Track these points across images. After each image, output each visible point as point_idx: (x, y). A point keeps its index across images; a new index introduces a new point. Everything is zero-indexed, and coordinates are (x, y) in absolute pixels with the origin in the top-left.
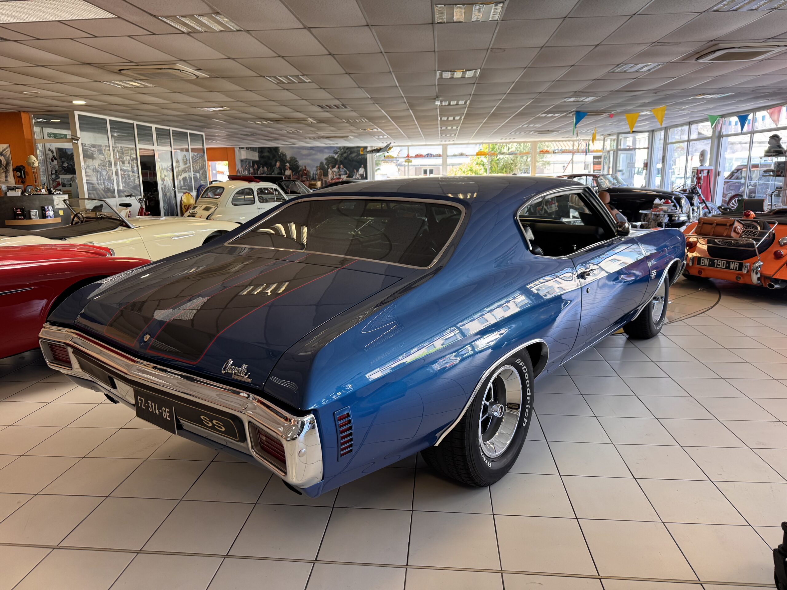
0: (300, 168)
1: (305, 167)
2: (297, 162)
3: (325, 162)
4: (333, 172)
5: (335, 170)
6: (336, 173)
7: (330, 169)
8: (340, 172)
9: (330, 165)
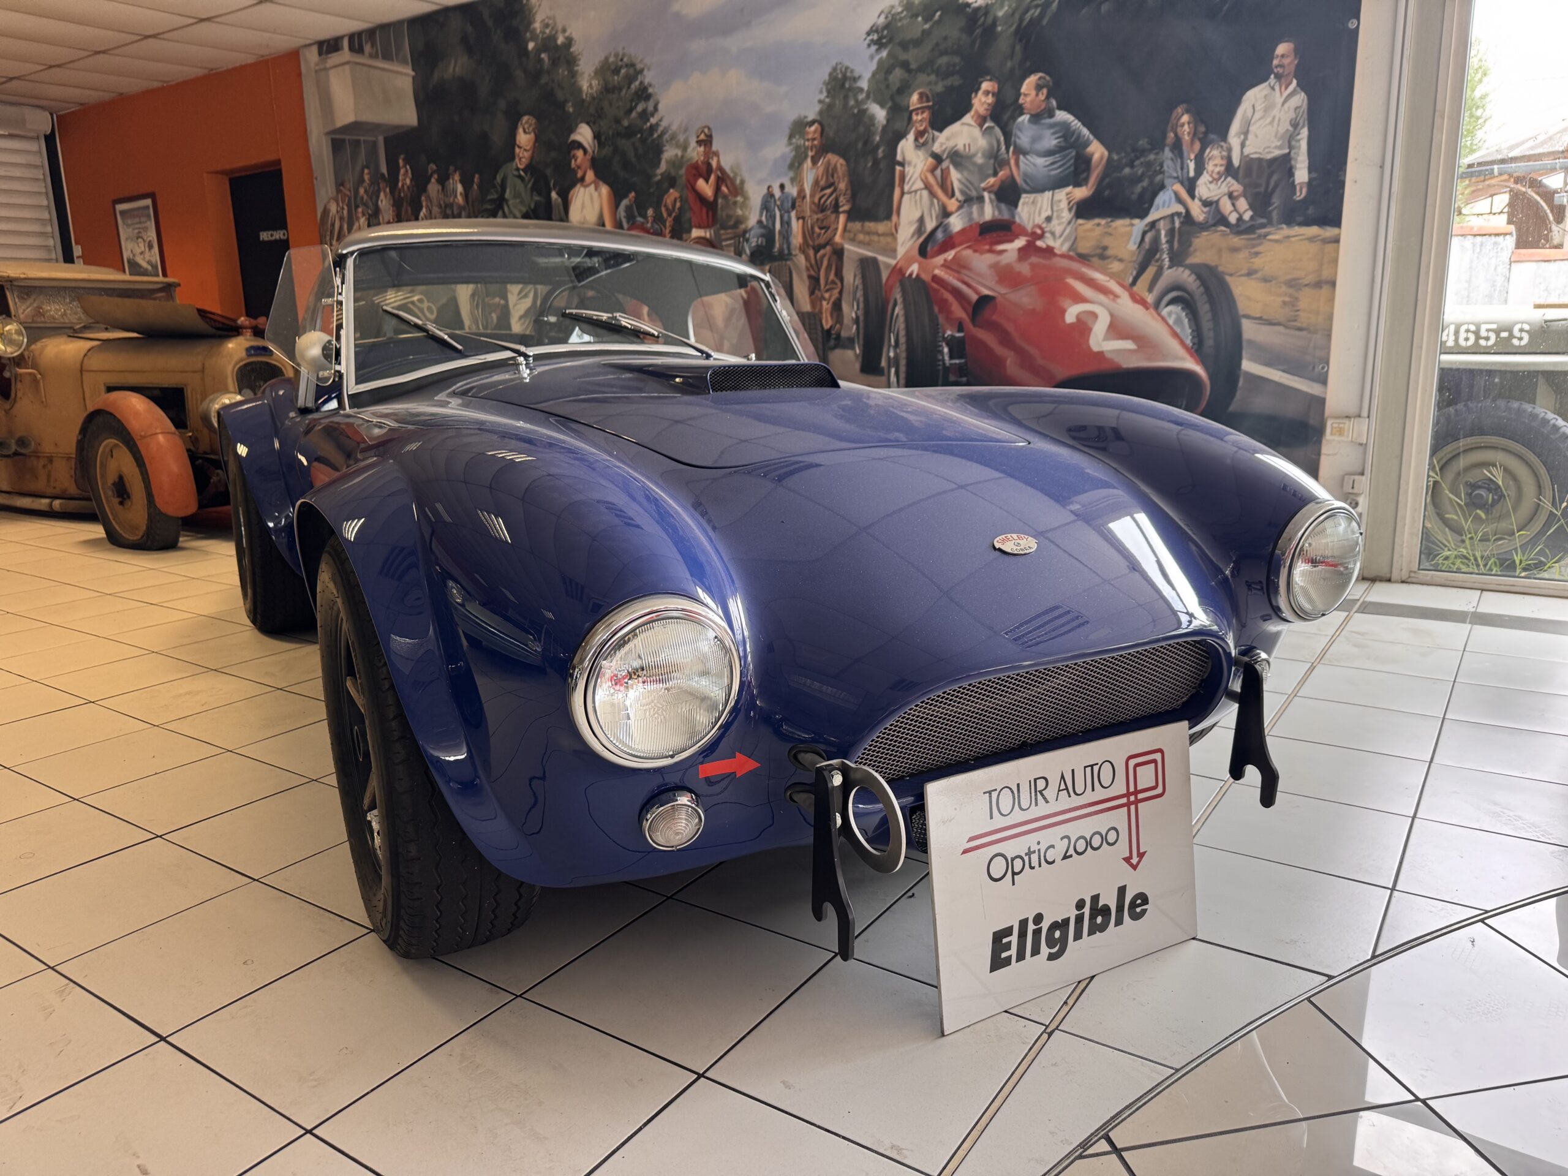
0: (670, 153)
1: (706, 142)
2: (648, 97)
3: (873, 66)
4: (945, 164)
5: (960, 147)
6: (975, 179)
7: (916, 139)
8: (1012, 162)
9: (915, 97)
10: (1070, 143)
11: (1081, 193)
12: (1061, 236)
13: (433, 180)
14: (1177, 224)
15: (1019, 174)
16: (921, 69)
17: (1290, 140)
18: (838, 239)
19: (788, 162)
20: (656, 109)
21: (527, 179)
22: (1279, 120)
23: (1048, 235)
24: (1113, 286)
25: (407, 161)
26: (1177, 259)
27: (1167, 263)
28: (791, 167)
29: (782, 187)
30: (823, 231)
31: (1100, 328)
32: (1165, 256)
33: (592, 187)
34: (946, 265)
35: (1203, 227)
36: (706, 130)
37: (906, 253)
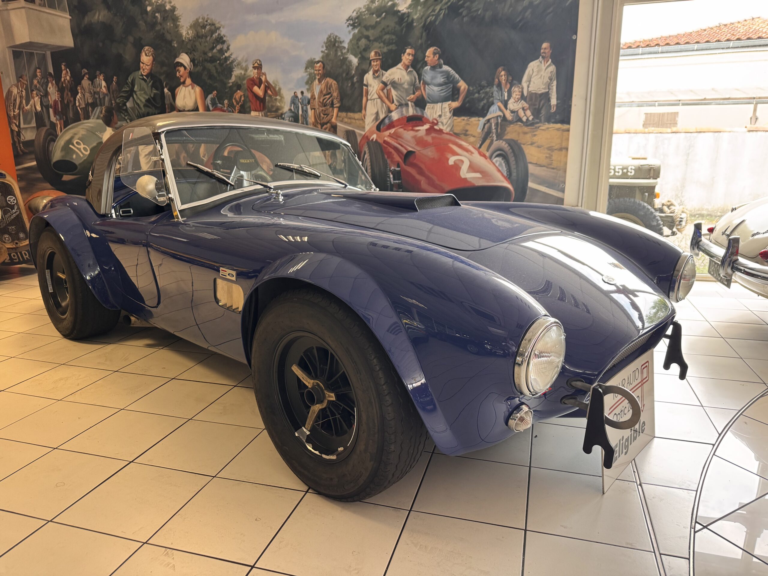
0: (237, 72)
1: (259, 67)
2: (223, 42)
3: (351, 37)
4: (388, 87)
5: (396, 79)
6: (404, 95)
7: (374, 74)
8: (422, 88)
9: (373, 54)
10: (449, 81)
11: (455, 104)
12: (446, 124)
13: (85, 78)
14: (499, 121)
15: (425, 94)
16: (376, 40)
17: (549, 86)
18: (333, 120)
19: (305, 80)
20: (228, 49)
21: (148, 81)
22: (544, 77)
23: (440, 123)
24: (470, 148)
25: (67, 66)
26: (499, 137)
27: (495, 138)
28: (307, 83)
29: (302, 93)
30: (325, 116)
31: (465, 167)
32: (494, 135)
33: (190, 87)
34: (390, 136)
35: (511, 122)
36: (258, 62)
37: (370, 129)
